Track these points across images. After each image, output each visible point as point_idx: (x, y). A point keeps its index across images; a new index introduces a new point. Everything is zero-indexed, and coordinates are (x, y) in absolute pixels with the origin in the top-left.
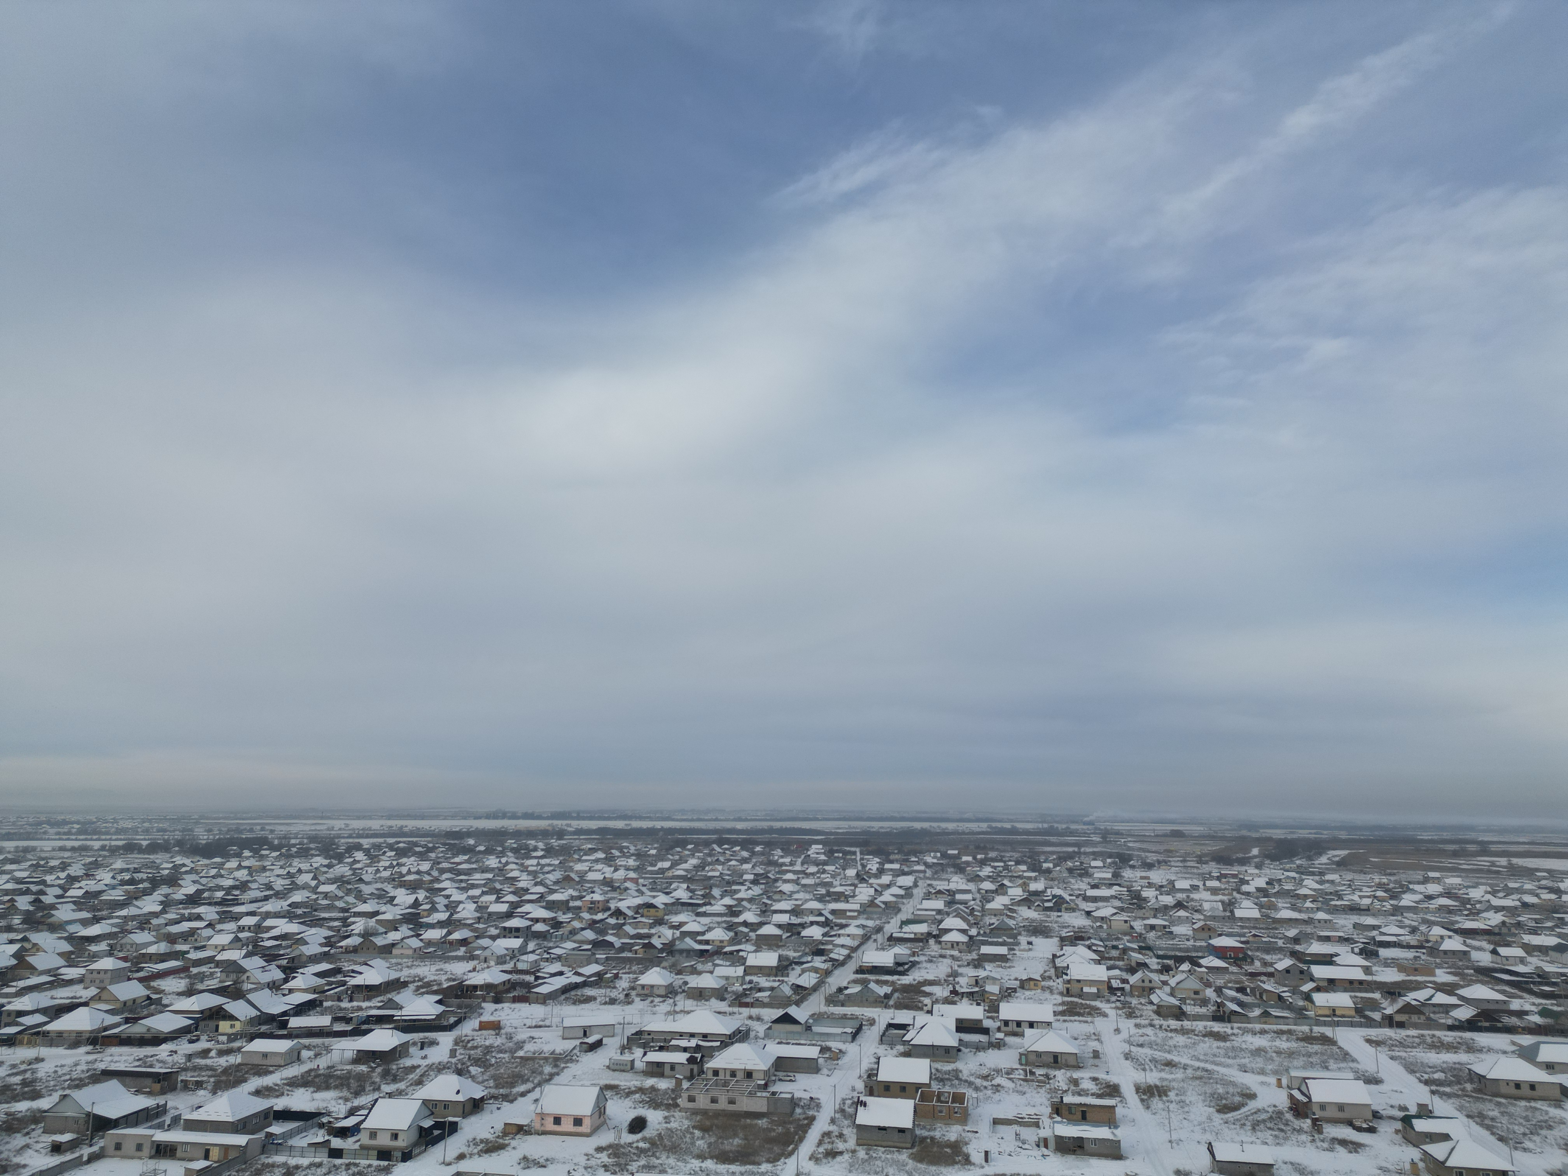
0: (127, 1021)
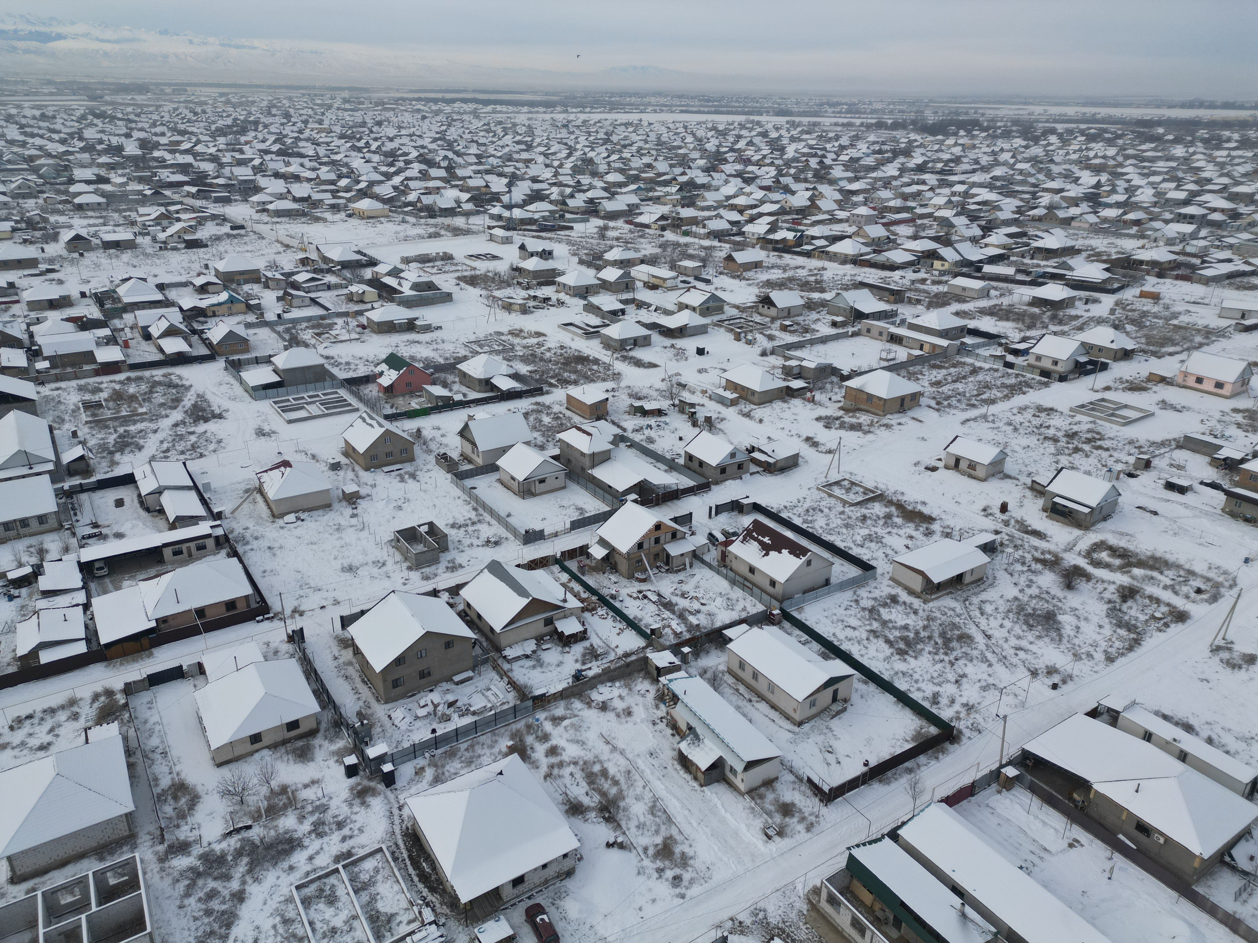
0: (875, 251)
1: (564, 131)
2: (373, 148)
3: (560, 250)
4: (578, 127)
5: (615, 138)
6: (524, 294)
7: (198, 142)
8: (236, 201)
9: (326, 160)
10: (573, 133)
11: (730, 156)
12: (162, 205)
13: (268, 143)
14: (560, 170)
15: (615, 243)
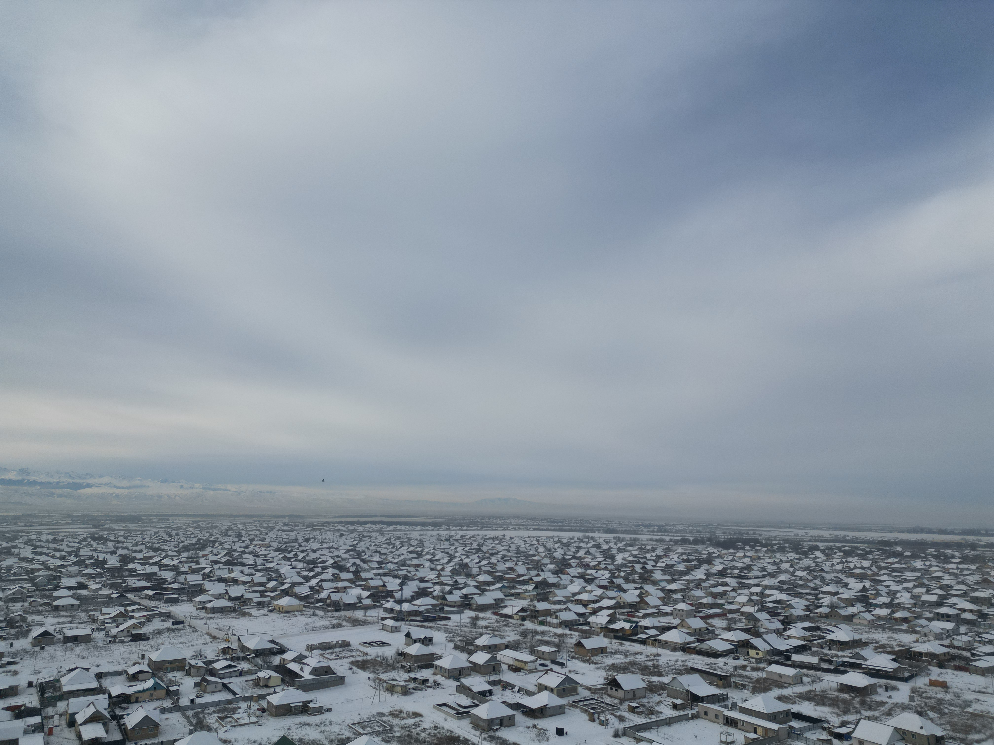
0: (698, 641)
1: (447, 543)
2: (299, 558)
3: (439, 636)
4: (457, 540)
5: (485, 548)
6: (406, 676)
7: (167, 556)
8: (182, 601)
9: (262, 567)
10: (453, 545)
11: (573, 562)
12: (122, 605)
13: (219, 556)
14: (442, 573)
15: (484, 631)
